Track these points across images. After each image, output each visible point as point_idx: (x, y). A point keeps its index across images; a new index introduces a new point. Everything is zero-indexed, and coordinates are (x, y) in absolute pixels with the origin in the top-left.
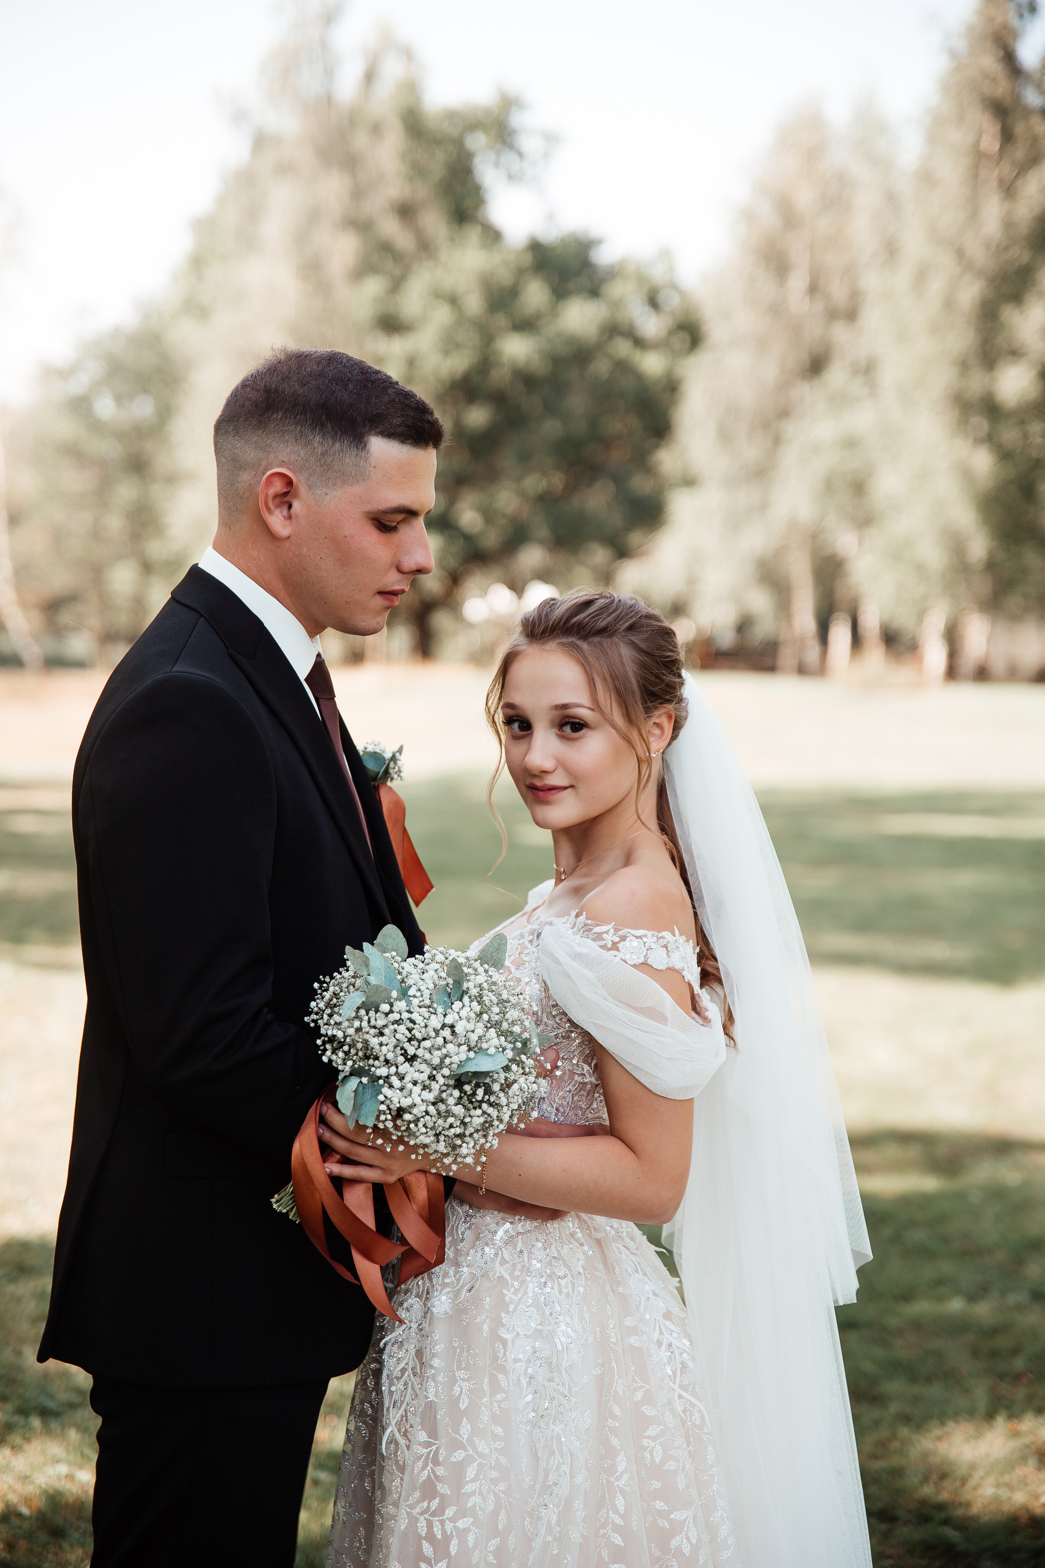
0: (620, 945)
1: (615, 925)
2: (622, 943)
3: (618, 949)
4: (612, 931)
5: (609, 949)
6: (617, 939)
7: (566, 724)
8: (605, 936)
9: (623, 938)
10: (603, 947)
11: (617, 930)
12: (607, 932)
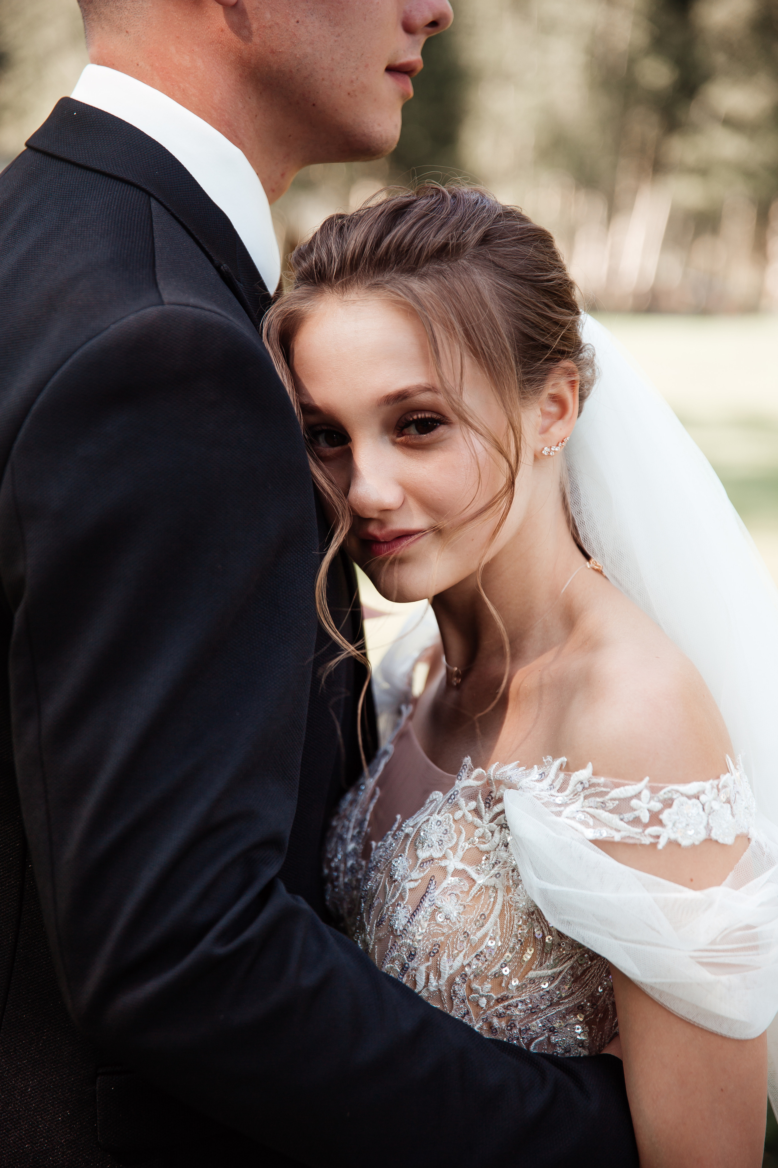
0: (664, 817)
1: (649, 782)
2: (667, 812)
3: (660, 823)
4: (646, 793)
5: (646, 826)
6: (656, 806)
7: (408, 424)
8: (634, 802)
9: (668, 803)
10: (636, 821)
11: (654, 790)
12: (638, 796)
